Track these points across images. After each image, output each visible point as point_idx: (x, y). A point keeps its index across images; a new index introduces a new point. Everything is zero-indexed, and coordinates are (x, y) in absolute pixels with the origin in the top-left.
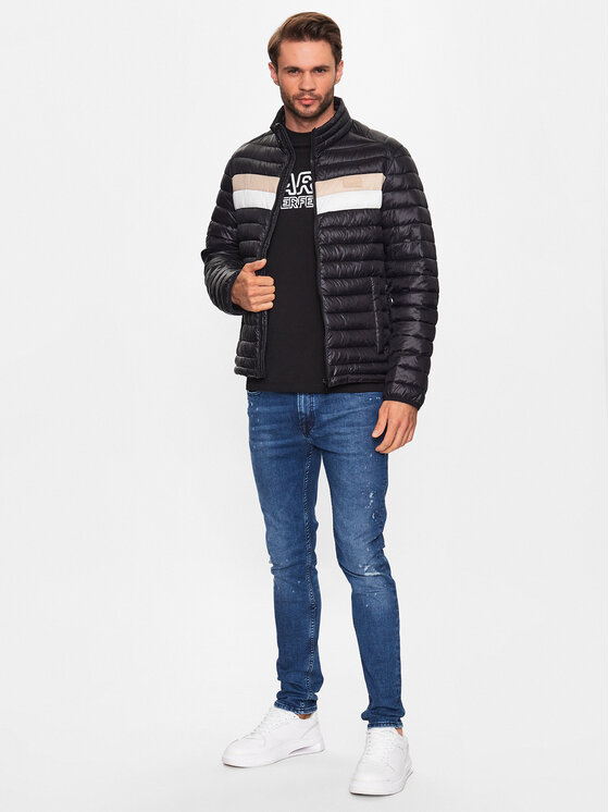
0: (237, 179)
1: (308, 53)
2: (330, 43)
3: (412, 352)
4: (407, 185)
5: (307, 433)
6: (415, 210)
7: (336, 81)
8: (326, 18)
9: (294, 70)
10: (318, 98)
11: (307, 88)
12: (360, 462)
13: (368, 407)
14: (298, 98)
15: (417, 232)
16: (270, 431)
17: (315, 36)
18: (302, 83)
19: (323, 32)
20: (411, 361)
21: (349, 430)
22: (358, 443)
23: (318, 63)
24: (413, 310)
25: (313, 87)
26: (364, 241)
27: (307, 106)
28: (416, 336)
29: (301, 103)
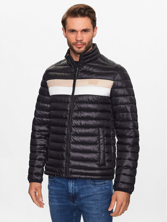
0: (49, 82)
1: (80, 23)
2: (90, 18)
3: (128, 167)
4: (124, 85)
5: (74, 202)
6: (128, 97)
7: (93, 36)
8: (88, 6)
9: (73, 31)
10: (84, 44)
11: (79, 39)
12: (98, 218)
13: (103, 192)
14: (75, 44)
15: (129, 108)
16: (57, 198)
17: (83, 15)
18: (76, 37)
19: (87, 13)
20: (127, 171)
21: (93, 202)
22: (97, 209)
23: (84, 28)
24: (127, 146)
25: (82, 39)
26: (95, 110)
27: (79, 48)
28: (129, 159)
29: (76, 46)
